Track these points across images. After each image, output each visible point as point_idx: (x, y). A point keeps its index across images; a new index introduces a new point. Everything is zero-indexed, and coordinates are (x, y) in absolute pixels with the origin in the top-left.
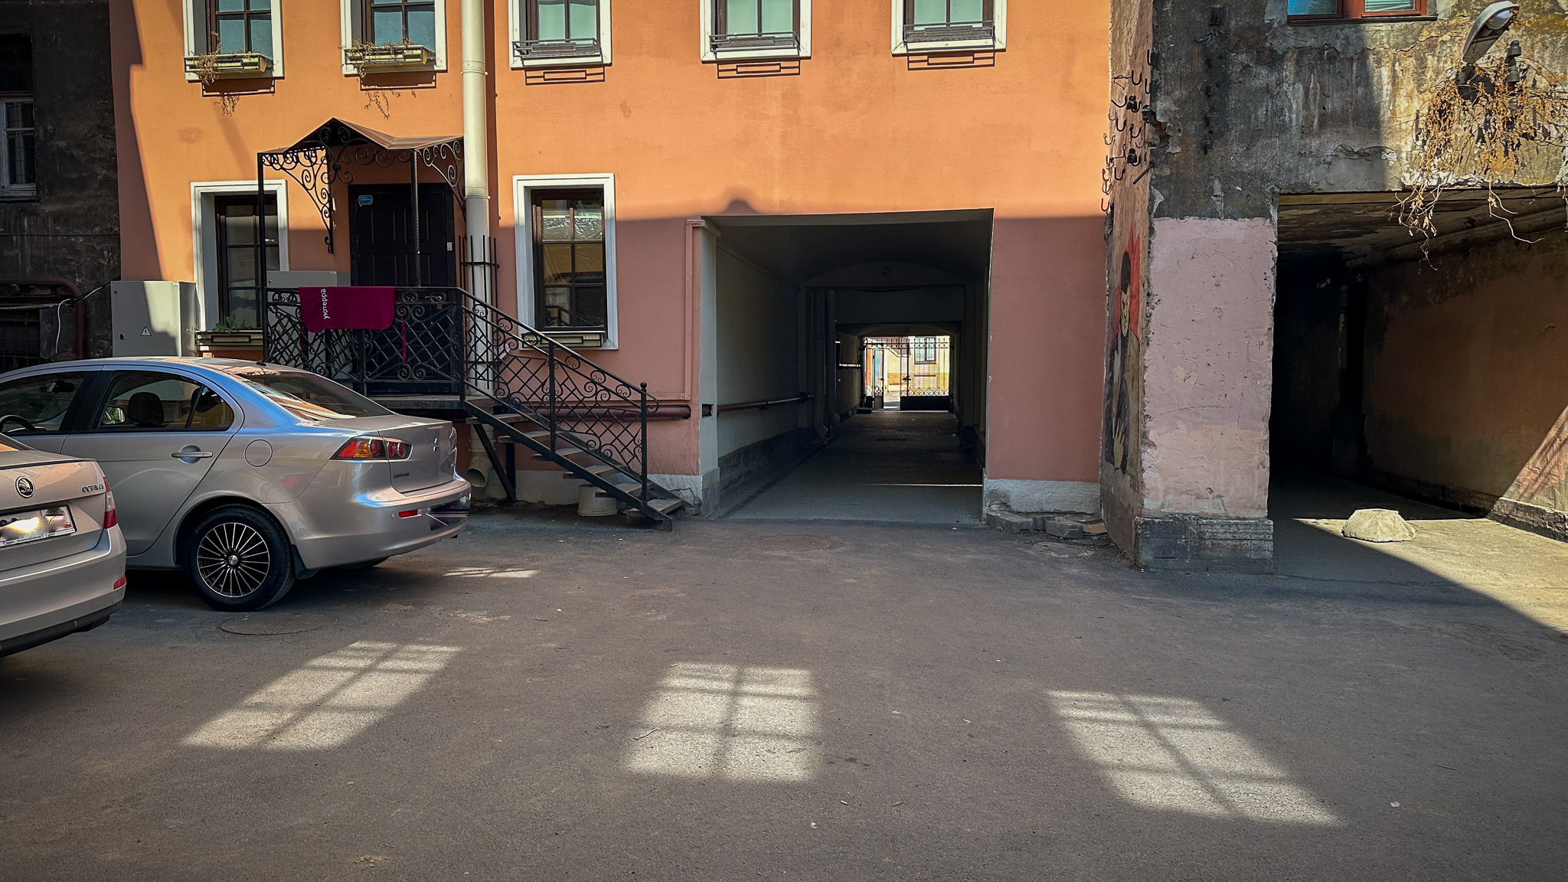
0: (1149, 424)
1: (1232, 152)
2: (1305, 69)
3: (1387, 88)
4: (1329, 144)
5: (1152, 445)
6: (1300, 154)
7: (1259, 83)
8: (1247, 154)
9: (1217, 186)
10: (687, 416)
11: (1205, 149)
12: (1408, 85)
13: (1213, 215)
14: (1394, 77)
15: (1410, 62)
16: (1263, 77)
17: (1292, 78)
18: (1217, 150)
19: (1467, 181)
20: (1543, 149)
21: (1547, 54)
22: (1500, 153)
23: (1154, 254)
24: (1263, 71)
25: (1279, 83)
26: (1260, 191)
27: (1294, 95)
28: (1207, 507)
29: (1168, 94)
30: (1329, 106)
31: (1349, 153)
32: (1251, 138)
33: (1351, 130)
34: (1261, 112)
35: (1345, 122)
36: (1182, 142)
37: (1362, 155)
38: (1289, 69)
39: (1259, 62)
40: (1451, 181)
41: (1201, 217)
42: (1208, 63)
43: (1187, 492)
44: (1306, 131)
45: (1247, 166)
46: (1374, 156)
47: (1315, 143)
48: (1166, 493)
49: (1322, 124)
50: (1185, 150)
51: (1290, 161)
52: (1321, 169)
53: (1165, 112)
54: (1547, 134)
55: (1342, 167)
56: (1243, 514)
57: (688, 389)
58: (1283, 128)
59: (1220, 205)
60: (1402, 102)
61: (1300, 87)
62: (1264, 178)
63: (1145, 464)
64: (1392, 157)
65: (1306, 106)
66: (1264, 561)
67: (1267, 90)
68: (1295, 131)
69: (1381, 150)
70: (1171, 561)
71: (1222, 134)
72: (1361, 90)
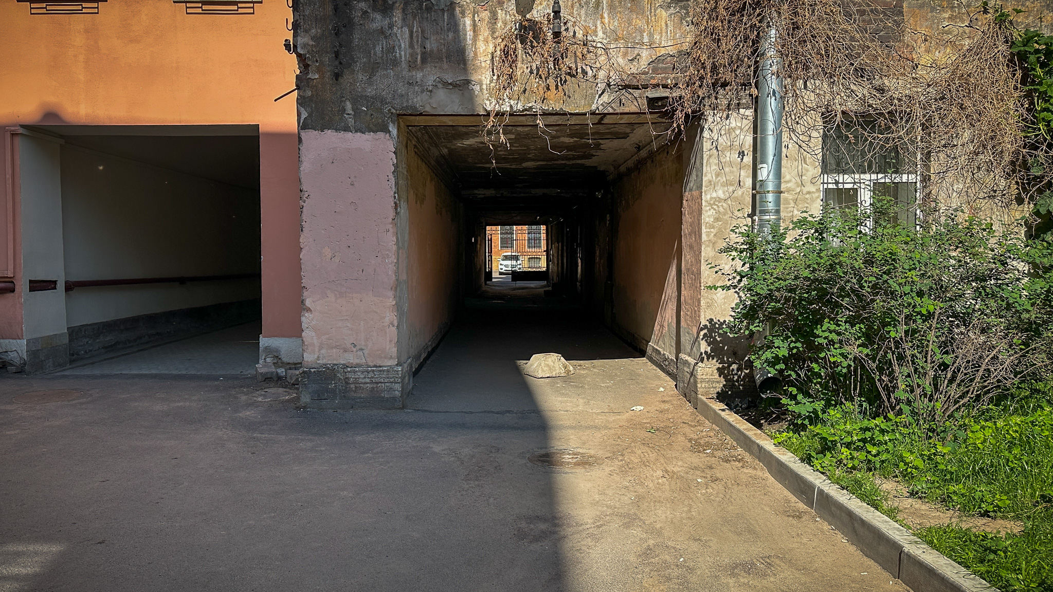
0: (305, 294)
1: (357, 79)
2: (410, 16)
3: (470, 34)
4: (429, 75)
5: (309, 310)
6: (410, 84)
7: (375, 26)
8: (370, 82)
9: (349, 106)
10: (12, 290)
11: (337, 76)
12: (485, 32)
13: (346, 129)
14: (474, 25)
15: (485, 15)
16: (378, 21)
17: (400, 23)
18: (347, 79)
19: (531, 108)
20: (583, 85)
21: (583, 12)
22: (553, 87)
23: (303, 158)
24: (378, 17)
25: (391, 26)
26: (380, 111)
27: (402, 36)
28: (351, 358)
29: (306, 31)
30: (428, 46)
31: (446, 84)
32: (373, 68)
33: (445, 66)
34: (378, 49)
35: (441, 59)
36: (319, 70)
37: (455, 85)
38: (397, 16)
39: (375, 9)
40: (520, 107)
41: (337, 130)
42: (336, 9)
43: (336, 347)
44: (412, 65)
45: (370, 91)
46: (463, 86)
47: (419, 75)
48: (321, 348)
49: (424, 61)
50: (322, 77)
51: (402, 89)
52: (425, 96)
53: (305, 46)
54: (584, 73)
55: (441, 94)
56: (379, 363)
57: (11, 267)
58: (395, 63)
59: (351, 122)
60: (481, 46)
61: (406, 30)
62: (383, 101)
63: (304, 325)
64: (477, 88)
65: (411, 45)
66: (394, 399)
67: (382, 32)
68: (404, 65)
69: (468, 82)
70: (324, 402)
71: (349, 65)
72: (451, 35)
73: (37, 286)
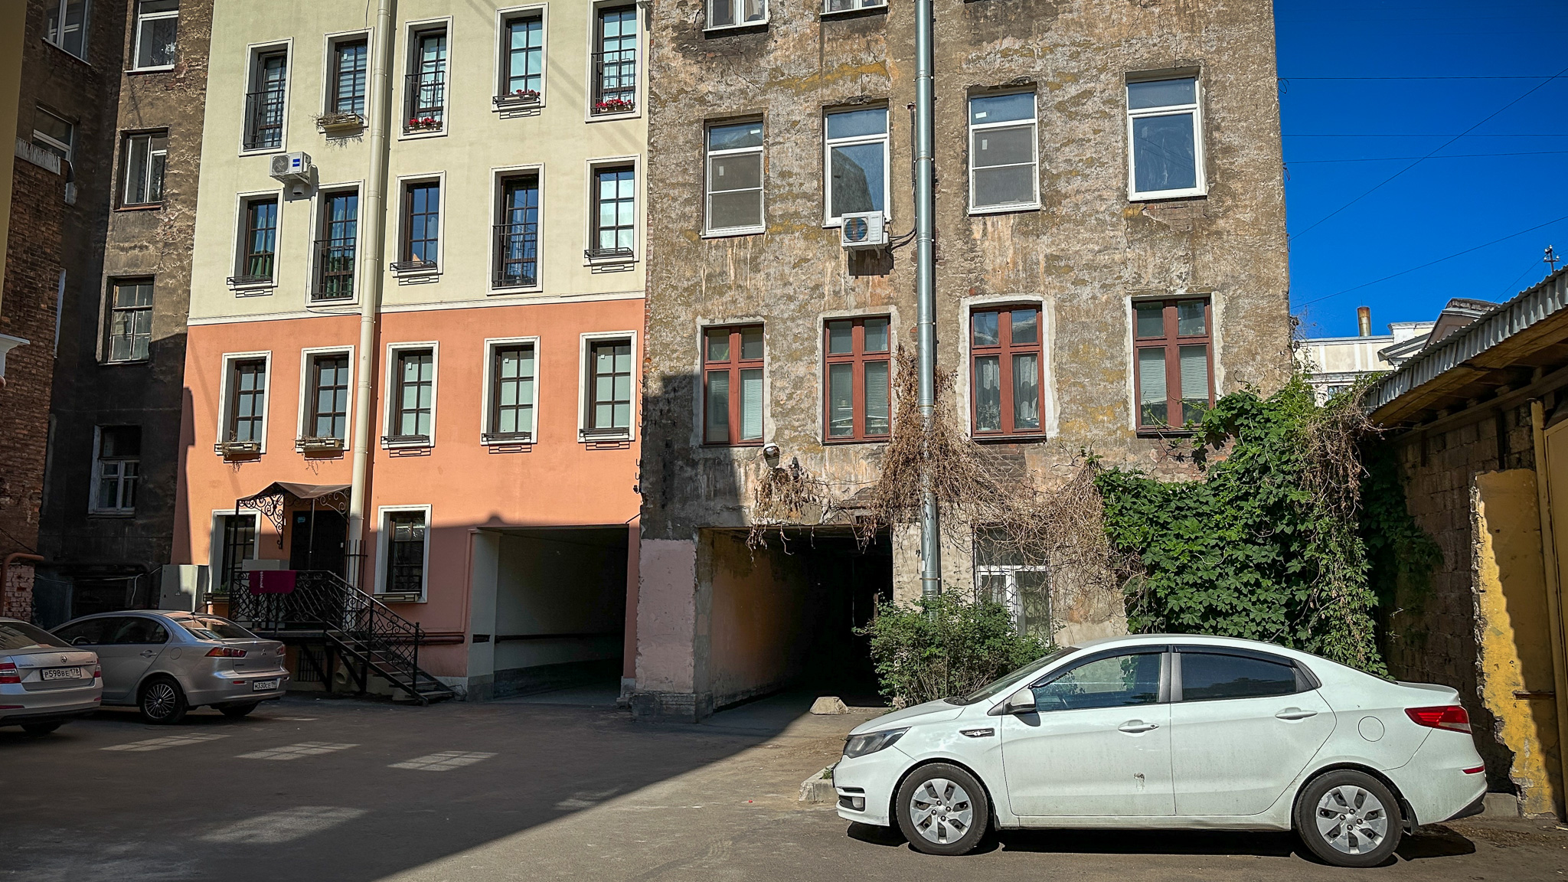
0: (639, 643)
1: (676, 507)
2: (708, 469)
3: (743, 478)
4: (718, 504)
5: (640, 654)
6: (707, 509)
7: (687, 475)
8: (683, 509)
9: (670, 523)
10: (462, 642)
11: (663, 506)
12: (752, 477)
13: (668, 538)
14: (746, 473)
15: (753, 466)
16: (689, 472)
17: (702, 472)
18: (669, 507)
19: (780, 523)
20: (814, 508)
21: (813, 462)
22: (794, 509)
23: (642, 557)
24: (689, 469)
25: (696, 475)
26: (688, 526)
27: (703, 480)
28: (665, 688)
29: (647, 479)
30: (718, 486)
31: (728, 509)
32: (685, 500)
33: (728, 498)
34: (689, 488)
35: (725, 494)
36: (653, 503)
37: (734, 509)
38: (701, 468)
39: (687, 465)
40: (774, 521)
41: (662, 539)
42: (664, 466)
43: (656, 680)
44: (708, 498)
45: (683, 515)
46: (738, 510)
47: (712, 504)
48: (646, 680)
49: (715, 495)
50: (655, 506)
51: (701, 513)
52: (715, 516)
53: (646, 488)
54: (814, 500)
55: (725, 514)
56: (682, 691)
57: (463, 626)
58: (698, 497)
59: (671, 534)
60: (750, 486)
61: (705, 476)
62: (690, 520)
63: (637, 665)
64: (747, 511)
65: (708, 486)
66: (690, 716)
67: (691, 478)
68: (703, 498)
69: (741, 507)
70: (647, 717)
71: (671, 499)
72: (732, 479)
73: (480, 638)
